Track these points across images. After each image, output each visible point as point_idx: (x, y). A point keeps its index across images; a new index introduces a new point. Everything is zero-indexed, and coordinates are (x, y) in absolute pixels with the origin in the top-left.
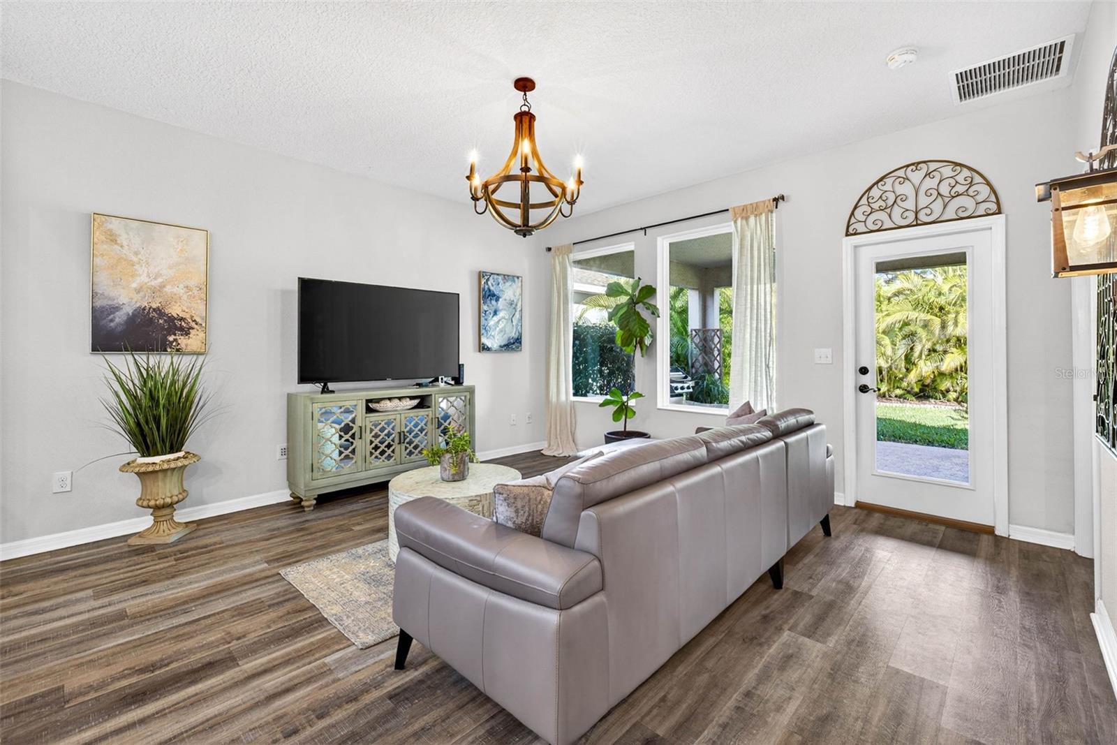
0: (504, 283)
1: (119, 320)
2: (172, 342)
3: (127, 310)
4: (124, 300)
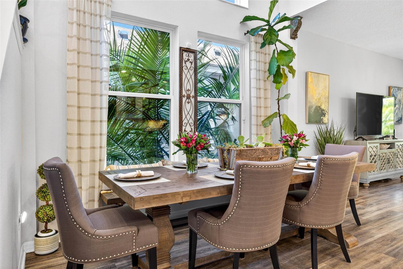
0: (398, 91)
1: (312, 111)
2: (322, 119)
3: (314, 107)
4: (313, 103)
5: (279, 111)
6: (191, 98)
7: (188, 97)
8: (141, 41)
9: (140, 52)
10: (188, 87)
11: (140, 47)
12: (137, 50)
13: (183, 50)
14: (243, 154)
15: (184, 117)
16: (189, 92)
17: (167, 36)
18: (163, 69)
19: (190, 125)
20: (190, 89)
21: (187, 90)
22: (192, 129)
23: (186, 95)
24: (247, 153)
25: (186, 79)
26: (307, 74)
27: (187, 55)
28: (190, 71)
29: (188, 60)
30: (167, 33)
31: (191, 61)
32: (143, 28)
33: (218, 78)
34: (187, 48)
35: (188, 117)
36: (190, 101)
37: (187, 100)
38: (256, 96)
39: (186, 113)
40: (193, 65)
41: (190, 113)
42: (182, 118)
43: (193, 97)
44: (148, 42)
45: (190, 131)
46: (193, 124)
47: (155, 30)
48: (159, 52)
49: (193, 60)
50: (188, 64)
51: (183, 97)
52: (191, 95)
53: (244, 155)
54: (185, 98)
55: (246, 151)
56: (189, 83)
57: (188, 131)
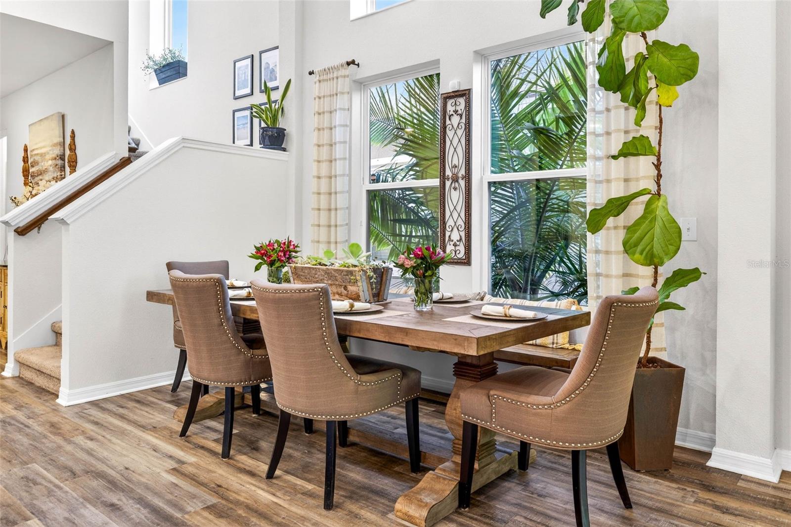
6: (460, 180)
7: (454, 179)
13: (446, 98)
15: (448, 215)
16: (457, 170)
19: (458, 230)
20: (458, 164)
21: (453, 165)
23: (451, 176)
25: (452, 148)
27: (454, 104)
34: (453, 92)
36: (457, 185)
37: (454, 185)
40: (464, 119)
41: (458, 208)
42: (444, 217)
43: (463, 178)
46: (463, 227)
49: (463, 110)
50: (455, 119)
51: (446, 180)
54: (451, 181)
56: (455, 154)
57: (455, 240)
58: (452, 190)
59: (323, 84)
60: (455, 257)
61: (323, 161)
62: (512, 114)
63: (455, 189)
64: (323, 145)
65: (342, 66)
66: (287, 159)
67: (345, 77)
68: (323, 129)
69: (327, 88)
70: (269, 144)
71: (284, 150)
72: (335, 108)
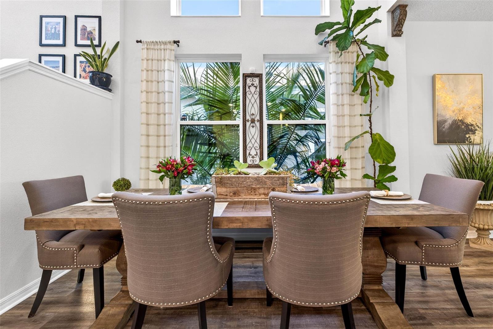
1: (446, 127)
2: (468, 138)
3: (450, 122)
4: (448, 116)
5: (371, 129)
6: (256, 122)
7: (253, 121)
8: (212, 76)
9: (215, 87)
10: (253, 112)
11: (214, 82)
12: (212, 85)
13: (246, 76)
14: (226, 182)
15: (248, 141)
16: (254, 116)
17: (238, 65)
18: (236, 97)
19: (255, 149)
20: (254, 113)
21: (251, 113)
22: (257, 152)
23: (250, 119)
24: (231, 181)
25: (250, 104)
26: (434, 78)
27: (251, 80)
28: (254, 95)
29: (253, 84)
30: (237, 63)
31: (255, 85)
32: (214, 63)
33: (297, 99)
34: (251, 74)
35: (253, 141)
36: (254, 125)
37: (252, 124)
38: (349, 114)
39: (251, 137)
40: (258, 89)
41: (255, 137)
42: (246, 143)
43: (258, 121)
44: (219, 74)
45: (255, 155)
46: (258, 147)
47: (226, 63)
48: (231, 82)
49: (257, 84)
50: (253, 89)
51: (247, 122)
52: (256, 119)
53: (228, 183)
54: (250, 122)
55: (229, 179)
56: (253, 107)
57: (253, 155)
58: (251, 128)
59: (151, 52)
60: (253, 164)
61: (151, 103)
62: (270, 92)
63: (253, 127)
64: (152, 92)
65: (170, 42)
66: (111, 98)
67: (171, 50)
68: (152, 81)
69: (154, 54)
70: (98, 84)
71: (110, 90)
72: (162, 68)
